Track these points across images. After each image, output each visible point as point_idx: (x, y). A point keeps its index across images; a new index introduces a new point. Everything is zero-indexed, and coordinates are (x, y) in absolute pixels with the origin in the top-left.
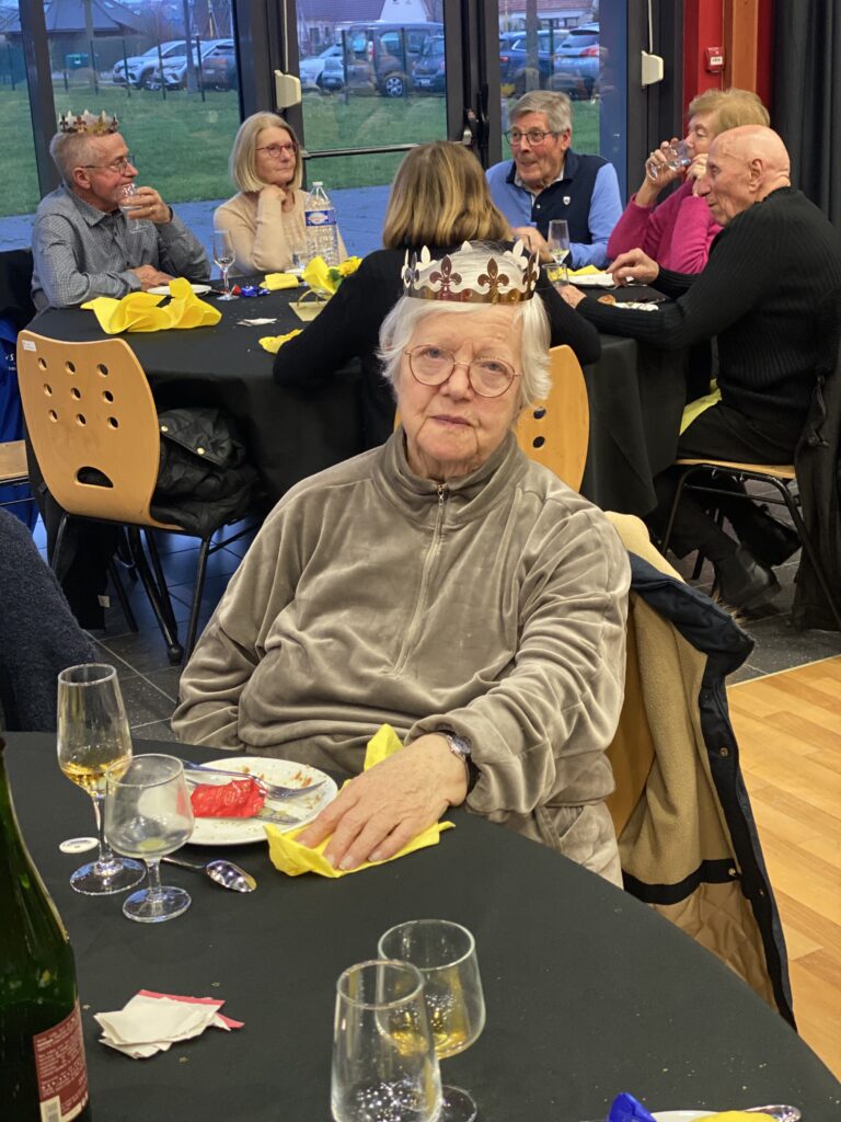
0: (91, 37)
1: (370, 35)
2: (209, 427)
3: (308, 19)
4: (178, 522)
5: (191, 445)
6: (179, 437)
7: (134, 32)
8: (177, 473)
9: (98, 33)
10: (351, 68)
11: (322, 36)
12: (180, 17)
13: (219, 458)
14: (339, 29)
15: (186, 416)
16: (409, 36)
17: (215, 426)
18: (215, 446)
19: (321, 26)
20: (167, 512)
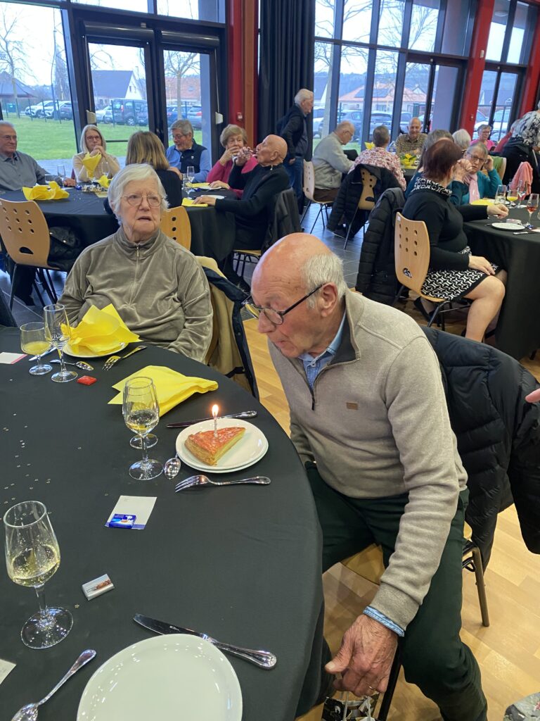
0: (16, 97)
1: (121, 102)
2: (67, 233)
3: (99, 95)
4: (58, 267)
5: (61, 239)
6: (56, 236)
7: (33, 96)
8: (56, 250)
9: (19, 96)
10: (115, 114)
11: (104, 102)
12: (50, 91)
13: (72, 244)
14: (110, 100)
15: (59, 229)
16: (136, 104)
17: (69, 233)
18: (70, 240)
19: (104, 99)
20: (53, 263)
